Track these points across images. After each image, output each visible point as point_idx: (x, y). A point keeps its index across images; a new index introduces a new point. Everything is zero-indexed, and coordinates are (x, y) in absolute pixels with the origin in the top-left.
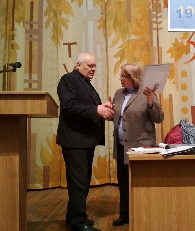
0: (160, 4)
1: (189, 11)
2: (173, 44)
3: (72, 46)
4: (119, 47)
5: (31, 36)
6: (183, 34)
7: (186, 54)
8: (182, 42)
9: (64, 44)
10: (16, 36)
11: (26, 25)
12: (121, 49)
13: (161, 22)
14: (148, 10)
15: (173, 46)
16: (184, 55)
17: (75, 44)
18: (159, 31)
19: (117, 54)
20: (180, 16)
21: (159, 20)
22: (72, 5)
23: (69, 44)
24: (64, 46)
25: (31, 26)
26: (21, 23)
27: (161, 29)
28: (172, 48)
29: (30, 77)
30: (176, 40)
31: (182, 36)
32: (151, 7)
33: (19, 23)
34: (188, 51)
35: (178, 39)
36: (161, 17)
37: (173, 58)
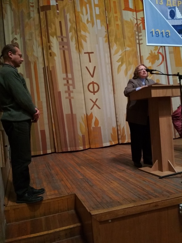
0: (140, 27)
1: (157, 33)
2: (150, 54)
3: (90, 54)
4: (120, 56)
5: (63, 47)
6: (155, 47)
7: (158, 60)
8: (155, 53)
9: (85, 53)
10: (52, 47)
11: (58, 39)
12: (121, 56)
13: (141, 39)
14: (134, 31)
15: (150, 55)
16: (156, 60)
17: (92, 53)
18: (141, 45)
19: (119, 60)
20: (153, 36)
21: (140, 38)
22: (87, 25)
23: (89, 53)
24: (85, 54)
25: (62, 40)
26: (55, 37)
27: (142, 44)
28: (149, 56)
29: (67, 76)
30: (151, 51)
31: (154, 48)
32: (135, 29)
33: (53, 37)
34: (158, 59)
35: (152, 50)
36: (141, 36)
37: (151, 63)
